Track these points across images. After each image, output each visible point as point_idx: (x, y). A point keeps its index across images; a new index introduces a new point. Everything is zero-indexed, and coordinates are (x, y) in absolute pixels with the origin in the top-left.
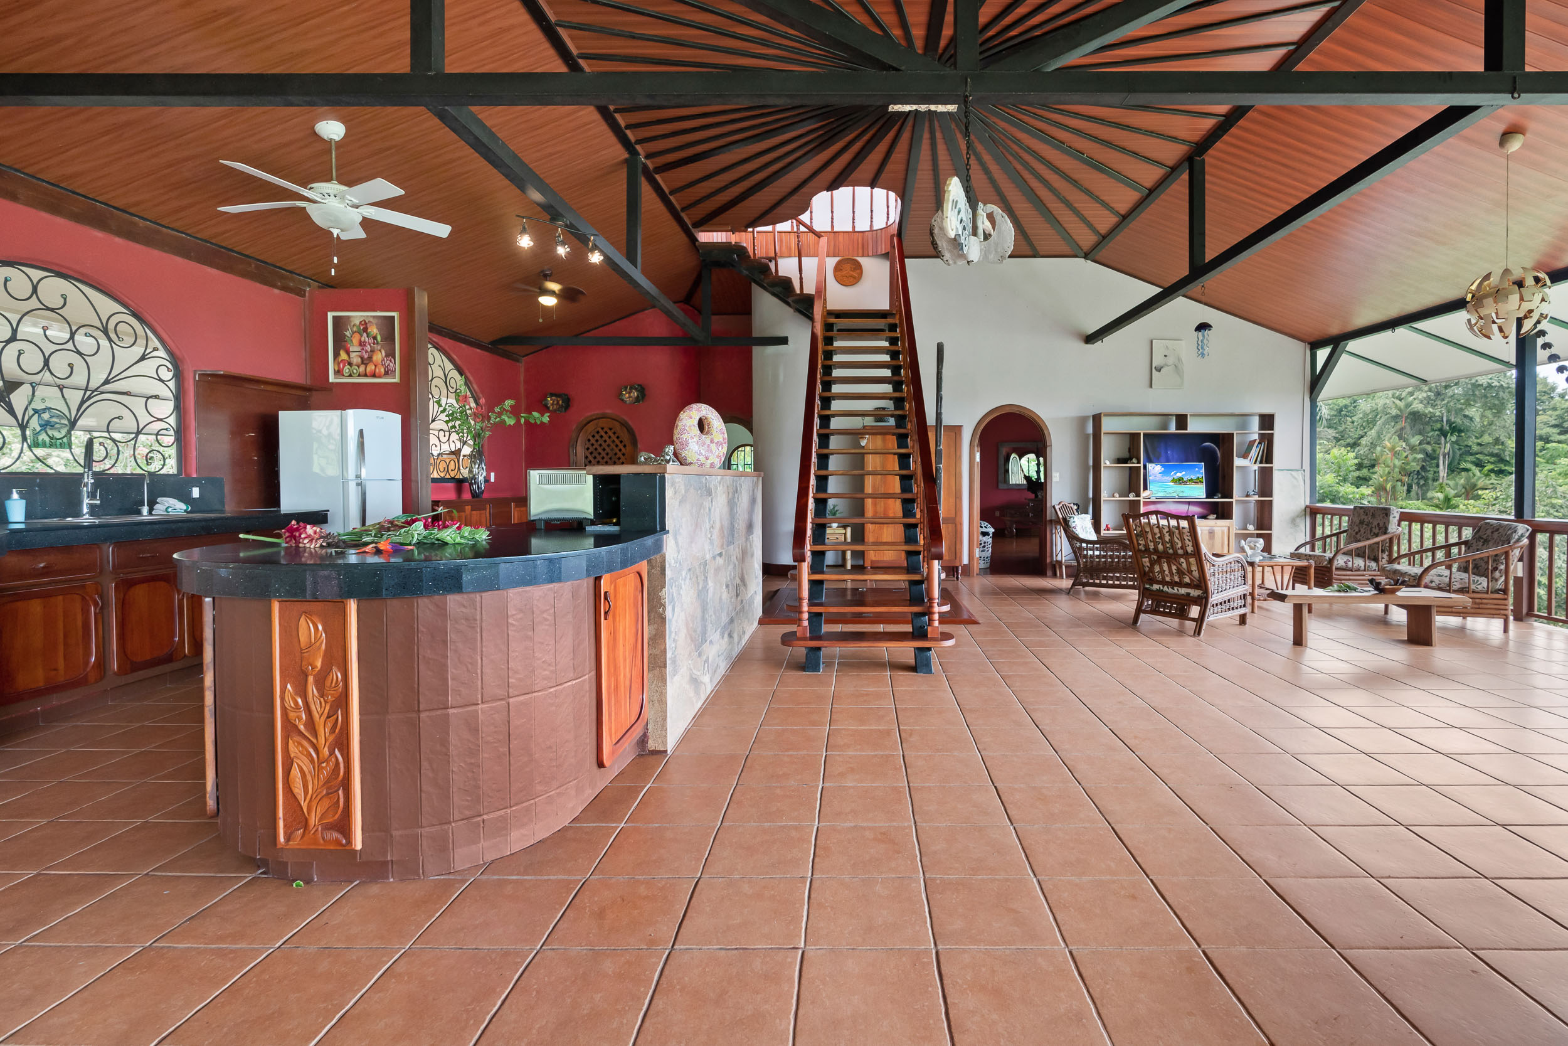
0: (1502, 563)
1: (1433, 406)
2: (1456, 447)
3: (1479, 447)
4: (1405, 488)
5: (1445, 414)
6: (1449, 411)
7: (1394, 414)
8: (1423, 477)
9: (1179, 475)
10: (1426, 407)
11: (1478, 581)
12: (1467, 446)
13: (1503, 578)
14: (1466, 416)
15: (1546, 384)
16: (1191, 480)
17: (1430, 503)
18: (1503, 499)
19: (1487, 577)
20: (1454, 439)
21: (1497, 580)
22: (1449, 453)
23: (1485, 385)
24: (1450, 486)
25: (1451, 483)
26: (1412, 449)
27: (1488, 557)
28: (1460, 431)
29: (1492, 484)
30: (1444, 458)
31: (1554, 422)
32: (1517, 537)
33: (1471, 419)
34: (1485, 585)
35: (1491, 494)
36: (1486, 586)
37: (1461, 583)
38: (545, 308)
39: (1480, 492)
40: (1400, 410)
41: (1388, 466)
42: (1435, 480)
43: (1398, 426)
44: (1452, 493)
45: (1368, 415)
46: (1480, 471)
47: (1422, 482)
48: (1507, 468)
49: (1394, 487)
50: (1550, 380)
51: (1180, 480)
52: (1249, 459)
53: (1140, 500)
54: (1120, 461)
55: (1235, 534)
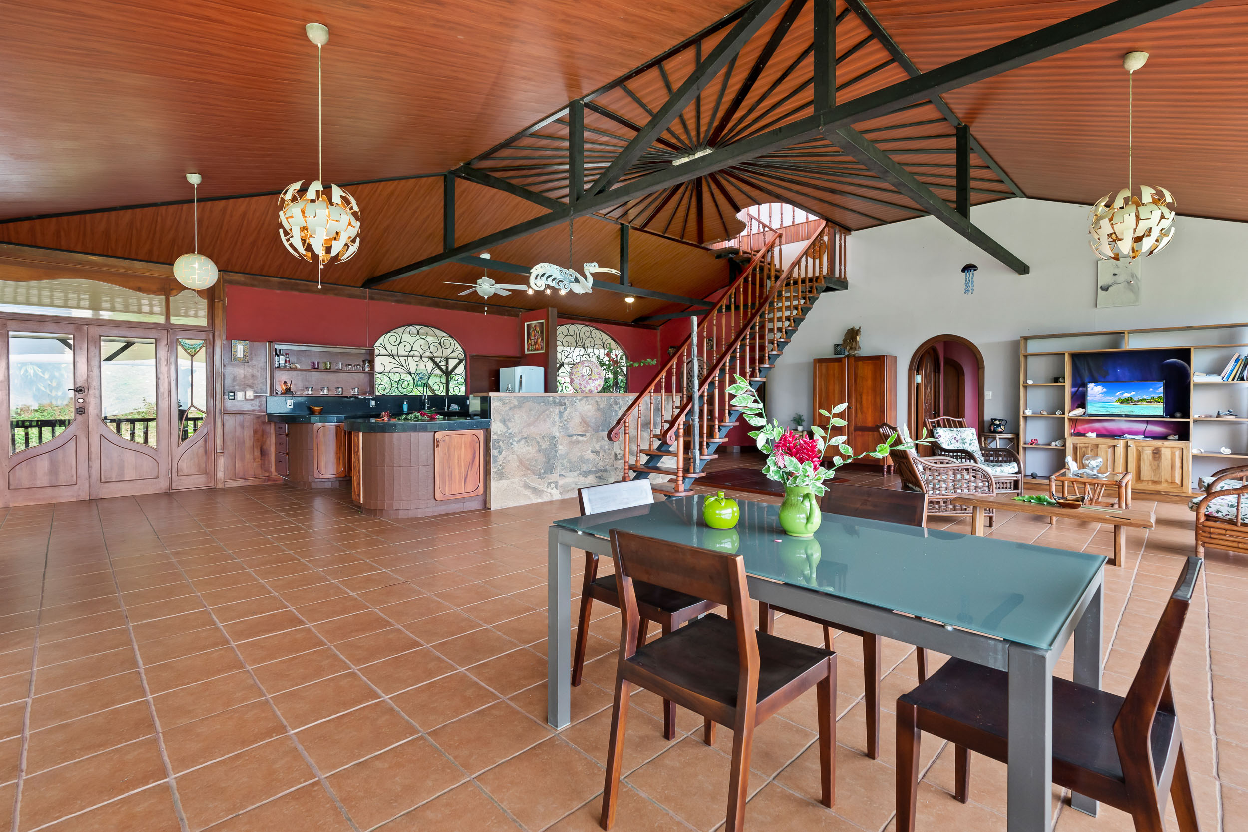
9: (1127, 395)
16: (1144, 400)
38: (630, 304)
51: (1128, 400)
52: (1222, 375)
53: (1064, 417)
54: (1056, 380)
55: (1195, 457)
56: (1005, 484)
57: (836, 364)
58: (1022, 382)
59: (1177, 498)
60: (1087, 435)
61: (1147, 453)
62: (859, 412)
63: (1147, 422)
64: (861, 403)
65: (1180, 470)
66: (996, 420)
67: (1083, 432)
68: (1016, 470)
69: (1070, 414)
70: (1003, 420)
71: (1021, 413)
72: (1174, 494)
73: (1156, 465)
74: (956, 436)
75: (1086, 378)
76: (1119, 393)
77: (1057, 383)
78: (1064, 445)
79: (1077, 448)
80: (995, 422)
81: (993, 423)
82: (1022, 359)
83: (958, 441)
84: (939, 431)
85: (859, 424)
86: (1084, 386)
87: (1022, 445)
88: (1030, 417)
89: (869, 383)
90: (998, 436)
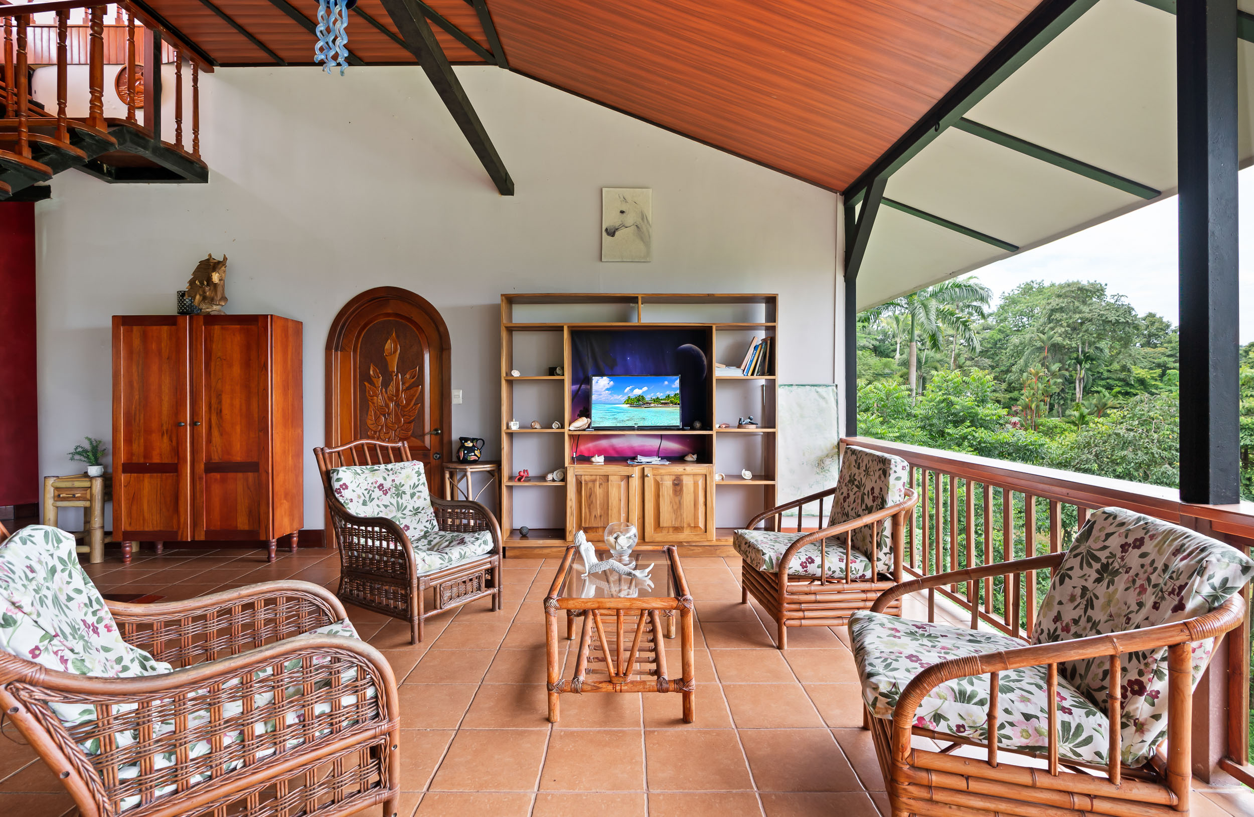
0: (1158, 673)
1: (1070, 339)
2: (1090, 373)
3: (1109, 373)
4: (1048, 407)
5: (1080, 346)
6: (1083, 344)
7: (1038, 346)
8: (1062, 398)
9: (638, 392)
10: (1064, 340)
11: (1079, 727)
12: (1098, 372)
13: (1163, 724)
14: (1097, 348)
15: (1161, 322)
16: (657, 400)
17: (1067, 420)
18: (1130, 418)
19: (1106, 712)
20: (1088, 366)
21: (1141, 728)
22: (1083, 378)
23: (1114, 321)
24: (1084, 406)
25: (1086, 403)
26: (1053, 375)
27: (1112, 658)
28: (1092, 360)
29: (1120, 404)
30: (1080, 382)
31: (1170, 353)
32: (1206, 590)
33: (1101, 350)
34: (1103, 745)
35: (1119, 413)
36: (1105, 751)
37: (1026, 734)
39: (1108, 412)
40: (1043, 342)
41: (1033, 389)
42: (1073, 400)
43: (1042, 356)
44: (1086, 411)
45: (1018, 347)
46: (1109, 393)
47: (1062, 402)
48: (1132, 390)
49: (1037, 406)
50: (1165, 320)
51: (639, 400)
52: (743, 367)
53: (563, 433)
54: (552, 371)
55: (718, 486)
56: (469, 584)
57: (165, 328)
58: (503, 374)
59: (700, 550)
60: (593, 459)
61: (668, 483)
62: (215, 433)
63: (661, 437)
64: (220, 412)
65: (704, 507)
66: (466, 440)
67: (586, 455)
68: (490, 546)
69: (572, 428)
70: (477, 440)
71: (504, 427)
72: (697, 544)
73: (678, 502)
74: (382, 481)
75: (590, 369)
76: (628, 388)
77: (553, 375)
78: (564, 479)
79: (581, 483)
80: (466, 444)
81: (463, 446)
82: (504, 335)
83: (385, 493)
84: (341, 474)
85: (216, 458)
86: (588, 381)
87: (505, 482)
88: (518, 434)
89: (237, 370)
90: (470, 469)
